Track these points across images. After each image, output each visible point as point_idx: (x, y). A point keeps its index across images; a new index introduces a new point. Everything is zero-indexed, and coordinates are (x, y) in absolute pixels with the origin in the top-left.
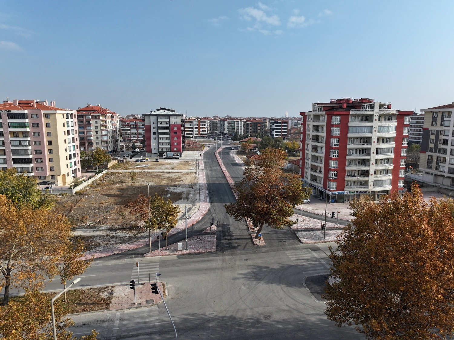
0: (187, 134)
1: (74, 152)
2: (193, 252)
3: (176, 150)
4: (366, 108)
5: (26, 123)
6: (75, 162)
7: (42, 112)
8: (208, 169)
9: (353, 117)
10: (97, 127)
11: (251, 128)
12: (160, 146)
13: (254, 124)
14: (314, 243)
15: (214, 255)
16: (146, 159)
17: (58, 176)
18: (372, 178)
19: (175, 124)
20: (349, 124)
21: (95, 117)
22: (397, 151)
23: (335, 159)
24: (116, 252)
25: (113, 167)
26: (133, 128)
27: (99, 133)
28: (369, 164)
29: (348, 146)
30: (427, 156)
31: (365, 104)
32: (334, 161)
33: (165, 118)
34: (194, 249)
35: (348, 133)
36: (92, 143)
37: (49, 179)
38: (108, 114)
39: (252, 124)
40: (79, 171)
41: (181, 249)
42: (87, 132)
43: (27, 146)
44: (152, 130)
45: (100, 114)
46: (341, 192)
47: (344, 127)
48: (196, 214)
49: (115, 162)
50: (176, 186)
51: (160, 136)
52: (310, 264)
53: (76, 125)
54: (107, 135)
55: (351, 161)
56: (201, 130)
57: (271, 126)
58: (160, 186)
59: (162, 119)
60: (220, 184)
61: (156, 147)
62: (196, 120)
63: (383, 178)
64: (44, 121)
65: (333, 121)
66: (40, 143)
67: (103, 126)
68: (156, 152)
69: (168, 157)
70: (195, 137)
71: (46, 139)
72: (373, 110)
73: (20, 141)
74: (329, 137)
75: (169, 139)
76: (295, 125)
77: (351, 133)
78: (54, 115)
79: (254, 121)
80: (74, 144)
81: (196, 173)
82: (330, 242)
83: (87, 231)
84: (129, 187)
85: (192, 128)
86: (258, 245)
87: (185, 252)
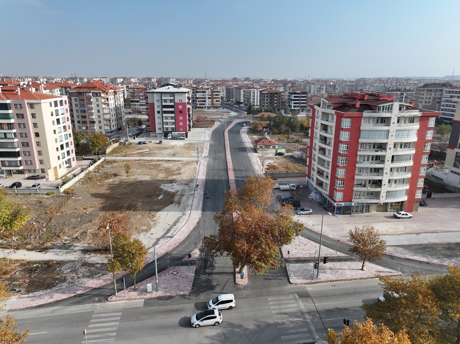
0: (200, 104)
1: (67, 141)
2: (164, 295)
3: (181, 130)
4: (383, 110)
5: (9, 114)
6: (68, 153)
7: (26, 101)
8: (211, 155)
9: (367, 119)
10: (98, 106)
11: (267, 98)
12: (165, 126)
13: (271, 94)
14: (305, 284)
15: (187, 300)
16: (150, 140)
17: (48, 169)
18: (384, 189)
19: (180, 102)
20: (362, 128)
21: (96, 95)
22: (417, 158)
23: (343, 167)
24: (79, 292)
25: (114, 152)
26: (143, 99)
27: (101, 111)
28: (383, 172)
29: (359, 153)
30: (455, 153)
31: (382, 105)
32: (341, 169)
33: (169, 95)
34: (166, 290)
35: (359, 138)
36: (94, 122)
37: (39, 173)
38: (109, 91)
39: (269, 94)
40: (74, 160)
41: (151, 290)
42: (88, 110)
43: (13, 139)
44: (156, 109)
45: (101, 92)
46: (347, 204)
47: (356, 132)
48: (183, 229)
49: (116, 145)
50: (172, 181)
51: (164, 115)
52: (292, 322)
53: (67, 112)
54: (109, 114)
55: (361, 169)
56: (215, 100)
57: (289, 96)
58: (155, 182)
59: (166, 96)
60: (219, 180)
61: (160, 126)
62: (209, 89)
63: (398, 189)
64: (28, 112)
65: (342, 124)
66: (26, 135)
67: (105, 104)
68: (161, 132)
69: (173, 138)
70: (209, 108)
71: (32, 131)
72: (391, 112)
73: (5, 134)
74: (337, 142)
75: (174, 118)
76: (318, 91)
77: (363, 138)
78: (39, 105)
79: (271, 91)
80: (66, 133)
81: (197, 162)
82: (323, 282)
83: (60, 252)
84: (122, 182)
85: (205, 98)
86: (239, 285)
87: (155, 294)
